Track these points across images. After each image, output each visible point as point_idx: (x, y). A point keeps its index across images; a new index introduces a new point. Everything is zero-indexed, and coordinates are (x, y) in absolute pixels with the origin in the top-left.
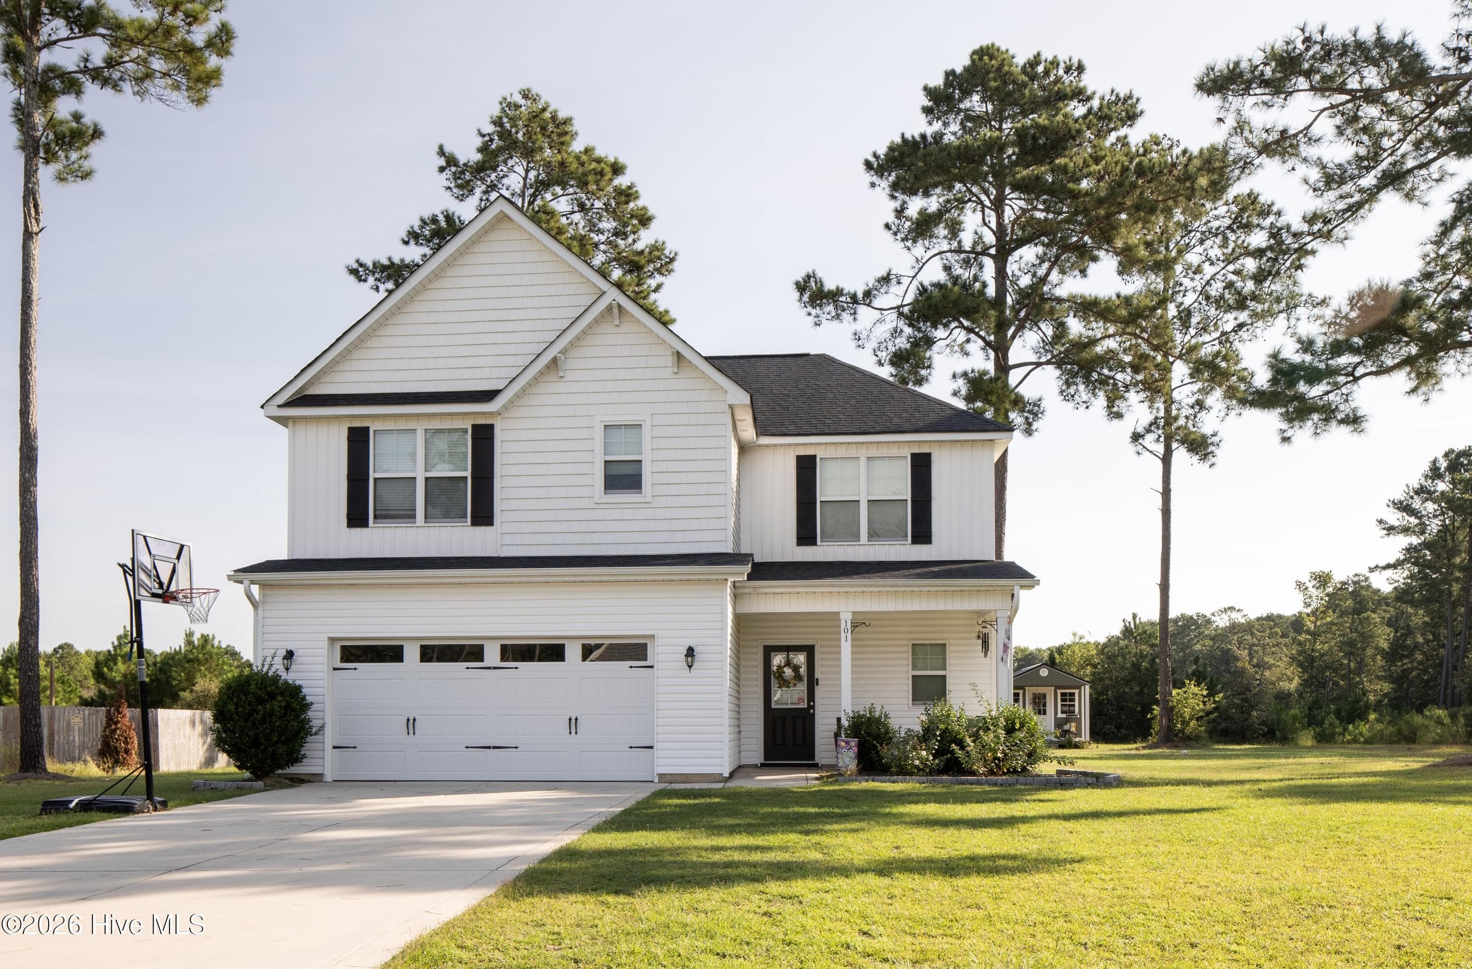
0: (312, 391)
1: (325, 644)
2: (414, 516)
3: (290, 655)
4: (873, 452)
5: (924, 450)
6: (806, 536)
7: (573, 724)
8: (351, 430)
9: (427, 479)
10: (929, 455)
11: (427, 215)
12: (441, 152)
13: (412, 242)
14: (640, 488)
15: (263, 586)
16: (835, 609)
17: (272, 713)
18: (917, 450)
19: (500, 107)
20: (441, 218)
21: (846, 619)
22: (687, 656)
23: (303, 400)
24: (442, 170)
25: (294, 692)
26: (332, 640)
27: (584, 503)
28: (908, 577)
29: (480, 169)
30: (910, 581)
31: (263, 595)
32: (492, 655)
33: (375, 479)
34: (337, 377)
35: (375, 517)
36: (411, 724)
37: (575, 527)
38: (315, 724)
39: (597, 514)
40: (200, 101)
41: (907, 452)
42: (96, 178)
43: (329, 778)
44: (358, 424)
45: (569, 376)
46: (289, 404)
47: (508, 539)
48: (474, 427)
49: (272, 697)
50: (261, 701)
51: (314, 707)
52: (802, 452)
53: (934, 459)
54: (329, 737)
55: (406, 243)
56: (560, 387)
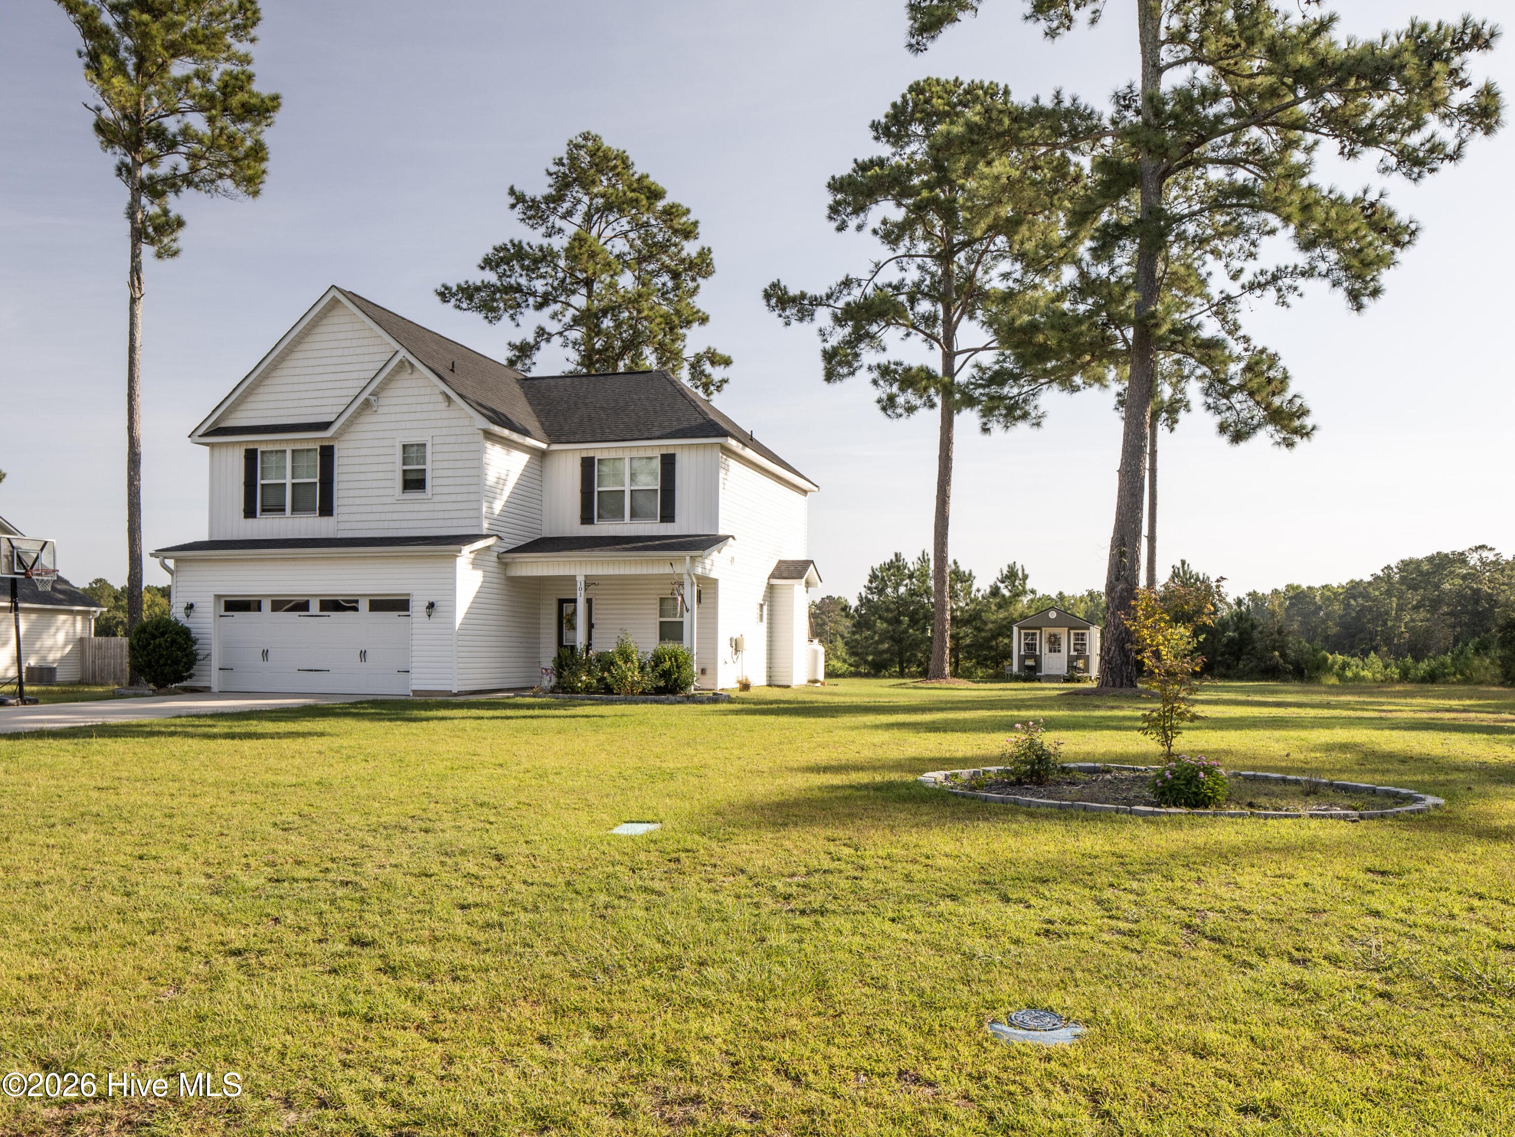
0: (223, 425)
1: (212, 599)
2: (284, 510)
3: (190, 607)
4: (635, 454)
5: (671, 451)
6: (587, 518)
7: (363, 655)
8: (247, 451)
9: (293, 484)
10: (673, 456)
11: (498, 243)
12: (512, 192)
13: (488, 268)
14: (424, 488)
15: (177, 560)
16: (572, 573)
17: (160, 645)
18: (665, 452)
19: (567, 148)
20: (509, 246)
21: (580, 580)
22: (428, 608)
23: (217, 431)
24: (513, 206)
25: (185, 633)
26: (218, 597)
27: (389, 500)
28: (618, 550)
29: (555, 199)
30: (615, 554)
31: (176, 566)
32: (315, 607)
33: (263, 485)
34: (238, 414)
35: (263, 510)
36: (265, 654)
37: (383, 517)
38: (202, 653)
39: (398, 508)
40: (256, 193)
41: (657, 453)
42: (182, 254)
43: (215, 689)
44: (251, 447)
45: (380, 410)
46: (205, 435)
47: (341, 526)
48: (322, 447)
49: (163, 634)
50: (154, 637)
51: (200, 641)
52: (585, 455)
53: (678, 458)
54: (215, 662)
55: (483, 268)
56: (374, 418)
